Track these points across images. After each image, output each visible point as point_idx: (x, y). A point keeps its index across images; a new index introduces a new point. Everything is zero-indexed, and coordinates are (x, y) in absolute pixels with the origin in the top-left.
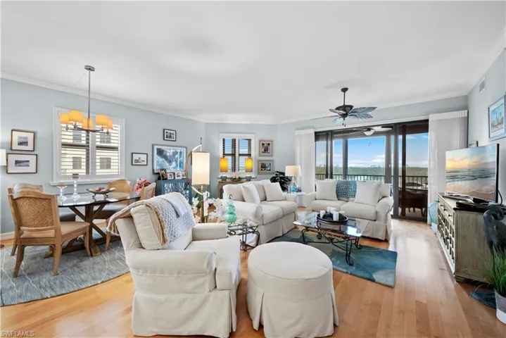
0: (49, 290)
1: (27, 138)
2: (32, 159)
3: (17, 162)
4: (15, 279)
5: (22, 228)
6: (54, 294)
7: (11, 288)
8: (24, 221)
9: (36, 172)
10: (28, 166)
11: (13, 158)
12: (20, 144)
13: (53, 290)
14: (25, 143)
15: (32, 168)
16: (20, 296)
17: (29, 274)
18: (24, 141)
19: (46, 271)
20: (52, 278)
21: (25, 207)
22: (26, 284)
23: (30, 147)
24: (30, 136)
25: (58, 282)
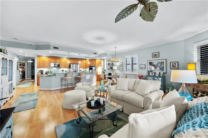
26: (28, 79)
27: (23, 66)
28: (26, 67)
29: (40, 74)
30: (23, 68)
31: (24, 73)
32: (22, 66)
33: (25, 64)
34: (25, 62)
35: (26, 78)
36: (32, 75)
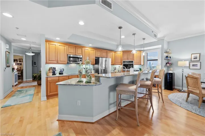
0: (194, 111)
1: (197, 56)
2: (199, 64)
3: (193, 65)
4: (186, 102)
5: (189, 87)
6: (195, 113)
7: (184, 104)
8: (189, 85)
9: (200, 69)
10: (197, 66)
11: (192, 64)
12: (194, 58)
13: (196, 111)
14: (196, 58)
15: (199, 67)
16: (185, 107)
17: (190, 103)
18: (196, 57)
19: (197, 105)
20: (197, 108)
21: (189, 80)
22: (188, 105)
23: (198, 59)
24: (198, 55)
25: (199, 110)
26: (27, 80)
27: (20, 62)
28: (24, 63)
29: (51, 74)
30: (21, 64)
31: (21, 71)
32: (18, 62)
33: (22, 59)
34: (22, 56)
35: (25, 79)
36: (33, 76)
